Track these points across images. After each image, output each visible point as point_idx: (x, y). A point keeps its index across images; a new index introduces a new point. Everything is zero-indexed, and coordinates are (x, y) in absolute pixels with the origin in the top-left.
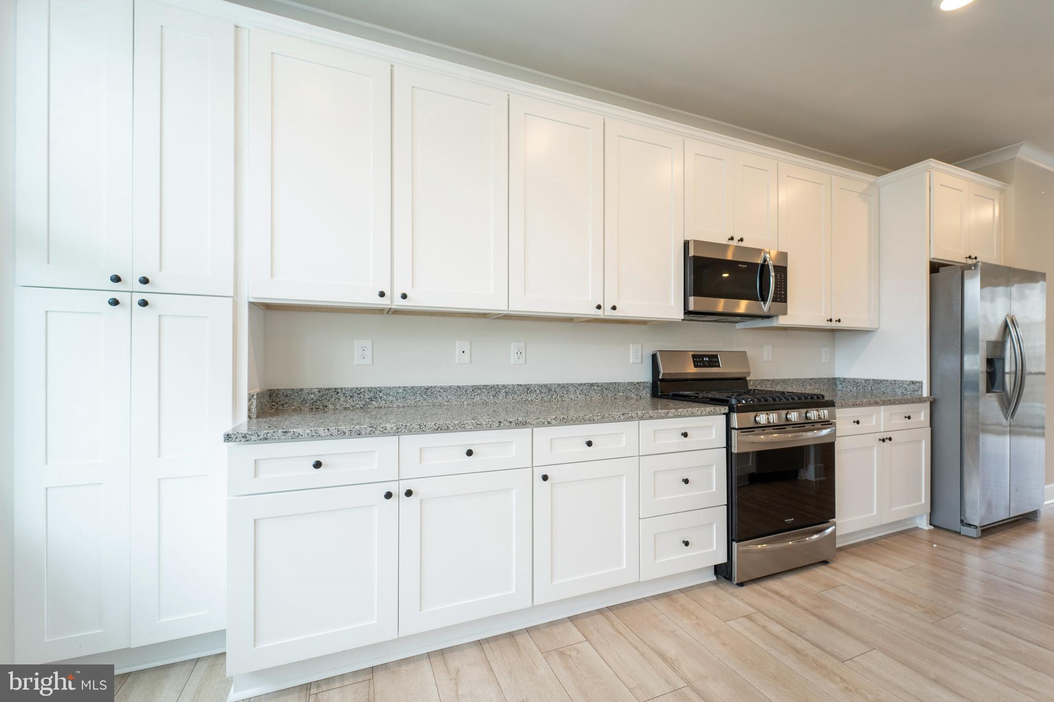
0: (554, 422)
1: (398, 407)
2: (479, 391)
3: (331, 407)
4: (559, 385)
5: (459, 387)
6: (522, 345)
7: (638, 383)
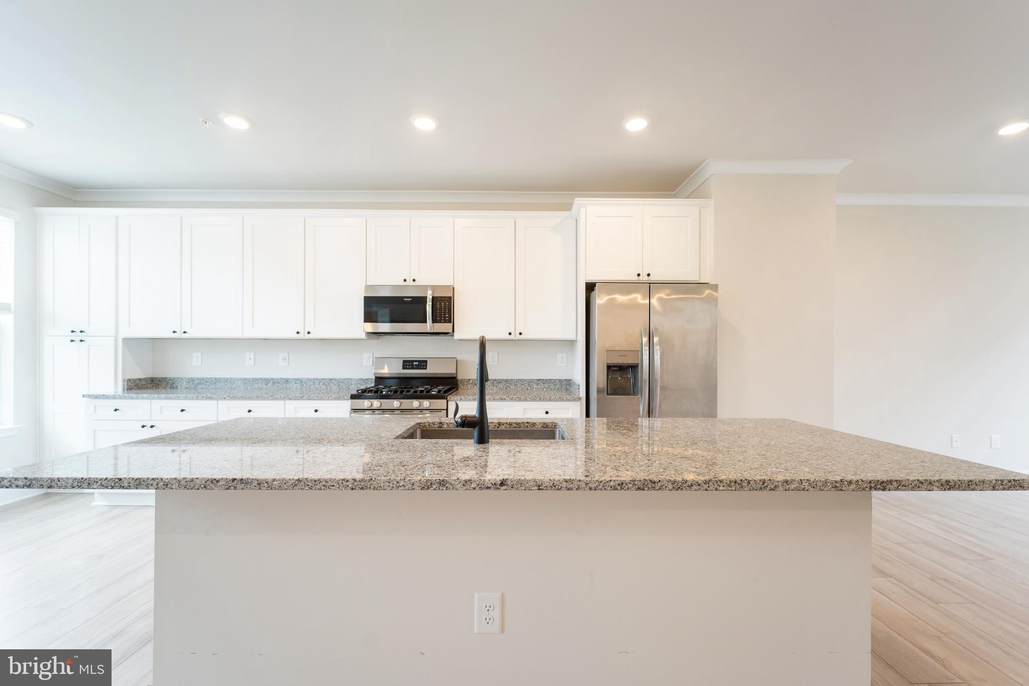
0: (227, 398)
1: (212, 388)
2: (257, 381)
3: (179, 387)
4: (308, 379)
5: (245, 379)
6: (286, 354)
7: (367, 379)
